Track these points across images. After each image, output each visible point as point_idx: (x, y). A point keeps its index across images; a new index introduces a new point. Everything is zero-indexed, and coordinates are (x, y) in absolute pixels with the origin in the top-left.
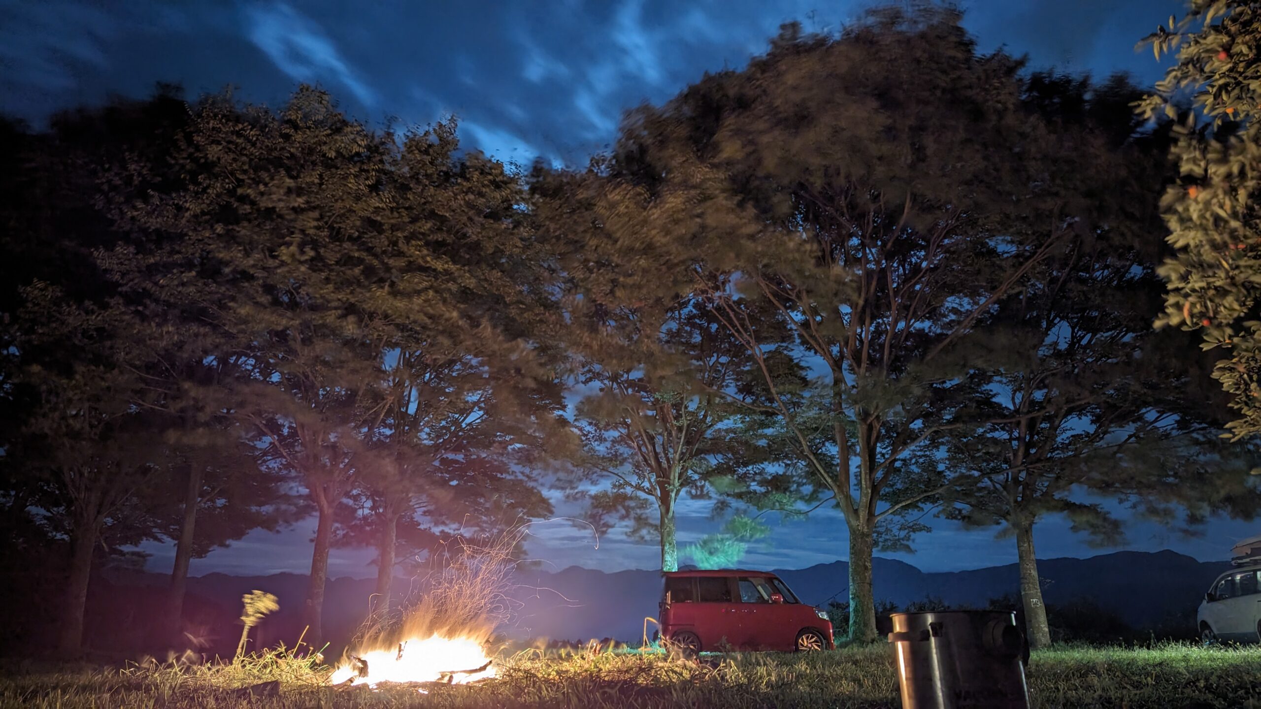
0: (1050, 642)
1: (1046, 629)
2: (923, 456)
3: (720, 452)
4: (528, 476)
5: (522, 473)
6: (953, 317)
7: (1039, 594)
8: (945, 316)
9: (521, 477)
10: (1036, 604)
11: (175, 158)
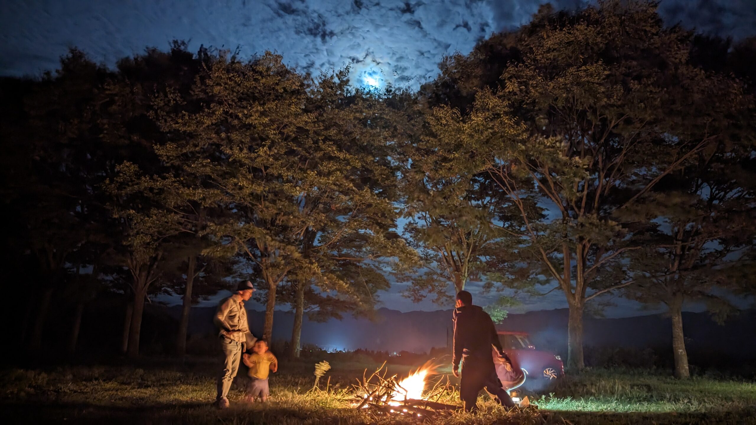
0: (689, 375)
1: (687, 368)
2: (614, 262)
3: (489, 255)
4: (377, 267)
5: (374, 265)
6: (634, 178)
7: (684, 347)
8: (629, 177)
9: (373, 267)
10: (681, 353)
11: (194, 91)
